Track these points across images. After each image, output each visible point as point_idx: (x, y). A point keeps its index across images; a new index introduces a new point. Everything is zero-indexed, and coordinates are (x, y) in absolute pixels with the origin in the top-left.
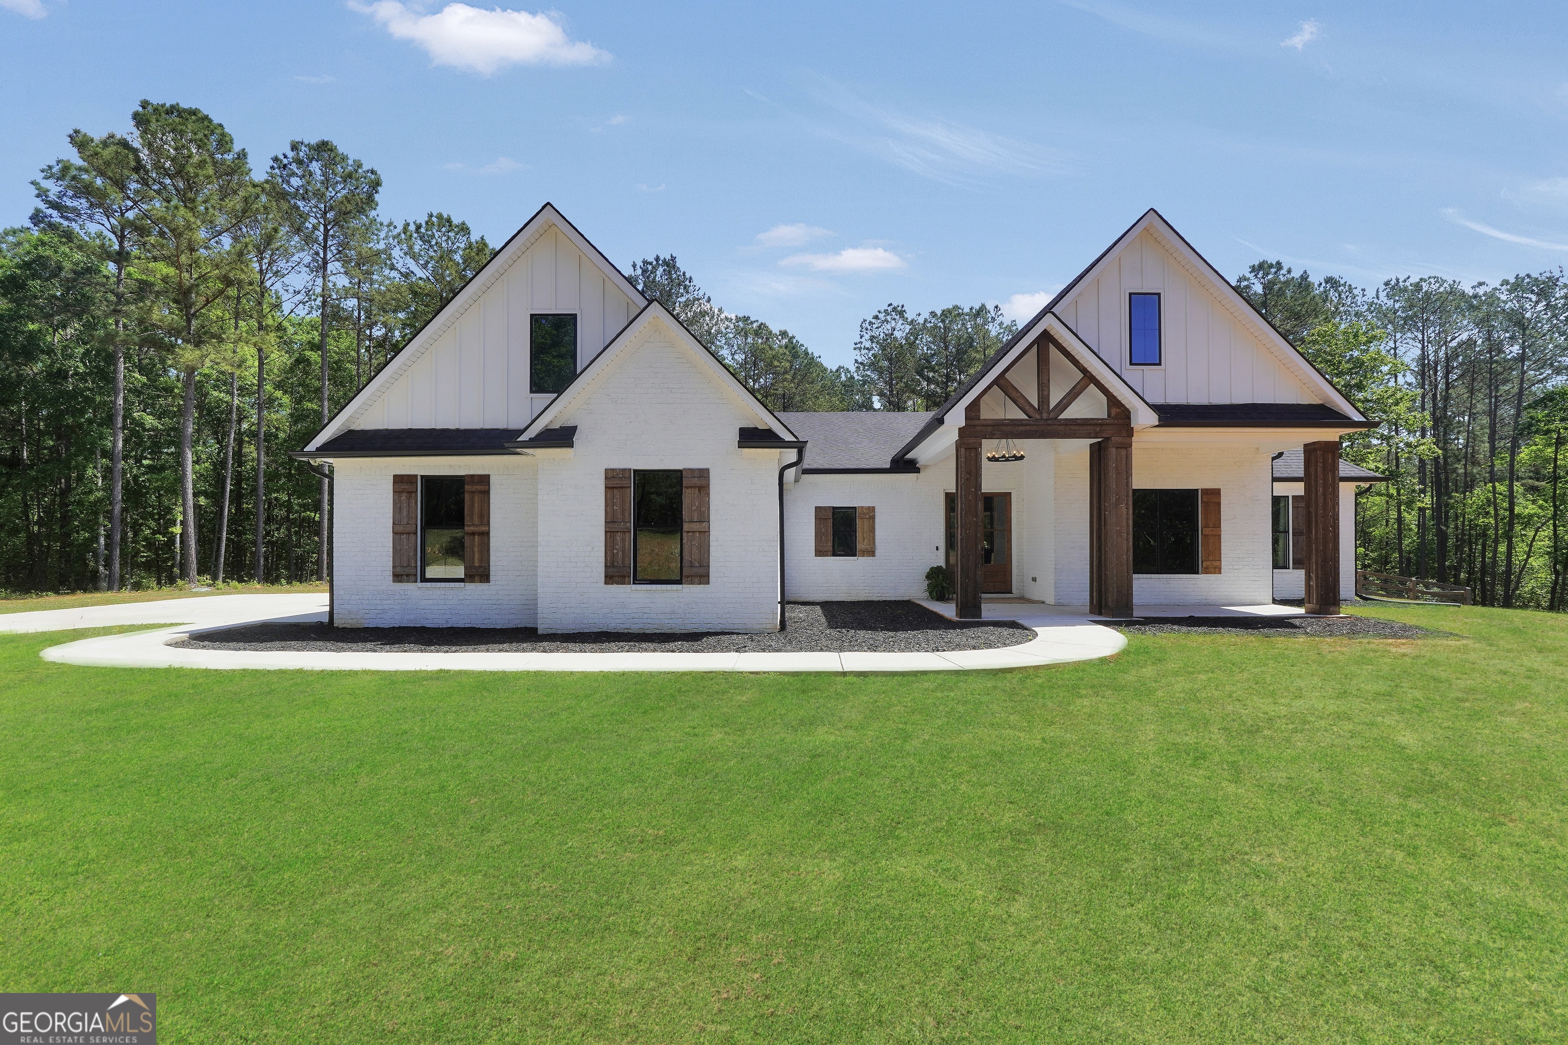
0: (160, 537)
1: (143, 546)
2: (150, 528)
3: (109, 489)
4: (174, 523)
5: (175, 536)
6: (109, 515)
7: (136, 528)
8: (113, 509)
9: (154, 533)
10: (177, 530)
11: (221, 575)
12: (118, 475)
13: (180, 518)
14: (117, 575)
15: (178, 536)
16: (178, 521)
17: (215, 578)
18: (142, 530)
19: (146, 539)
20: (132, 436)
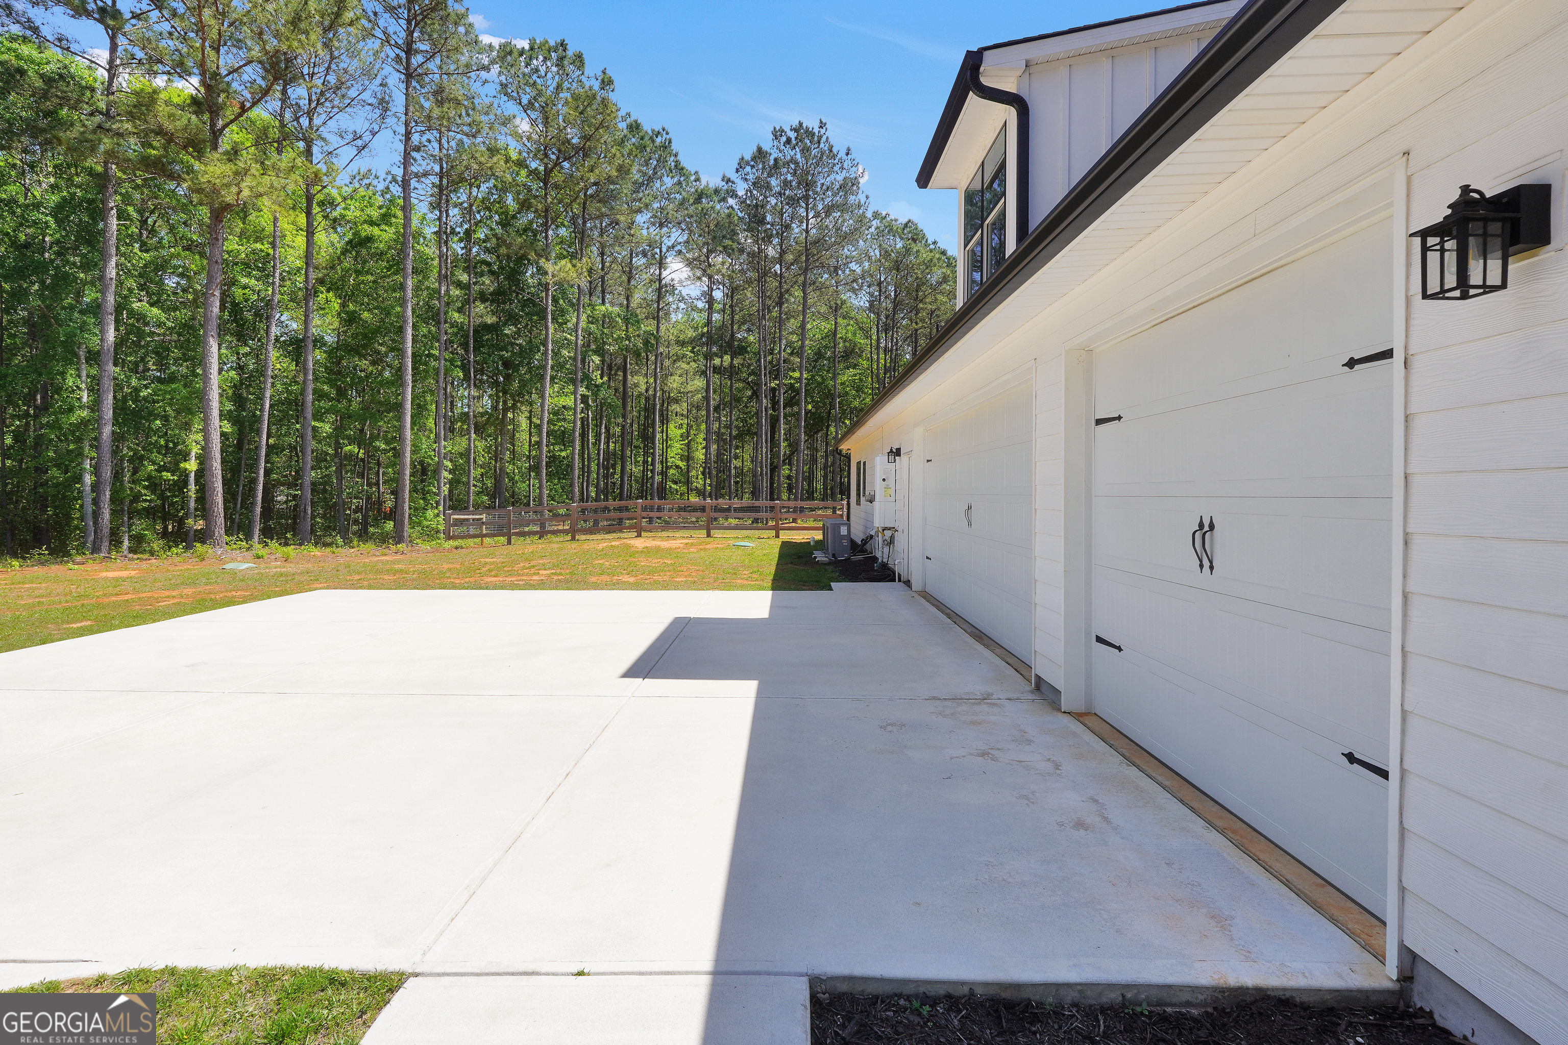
0: (167, 475)
1: (146, 487)
2: (154, 463)
3: (96, 406)
4: (186, 457)
5: (187, 476)
6: (96, 444)
7: (137, 461)
8: (100, 433)
9: (161, 469)
10: (192, 466)
11: (257, 532)
12: (108, 385)
13: (195, 450)
14: (106, 531)
15: (193, 475)
16: (193, 454)
17: (248, 537)
18: (143, 465)
19: (149, 478)
20: (128, 334)
